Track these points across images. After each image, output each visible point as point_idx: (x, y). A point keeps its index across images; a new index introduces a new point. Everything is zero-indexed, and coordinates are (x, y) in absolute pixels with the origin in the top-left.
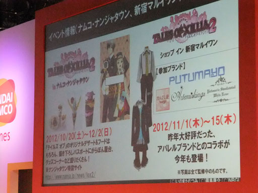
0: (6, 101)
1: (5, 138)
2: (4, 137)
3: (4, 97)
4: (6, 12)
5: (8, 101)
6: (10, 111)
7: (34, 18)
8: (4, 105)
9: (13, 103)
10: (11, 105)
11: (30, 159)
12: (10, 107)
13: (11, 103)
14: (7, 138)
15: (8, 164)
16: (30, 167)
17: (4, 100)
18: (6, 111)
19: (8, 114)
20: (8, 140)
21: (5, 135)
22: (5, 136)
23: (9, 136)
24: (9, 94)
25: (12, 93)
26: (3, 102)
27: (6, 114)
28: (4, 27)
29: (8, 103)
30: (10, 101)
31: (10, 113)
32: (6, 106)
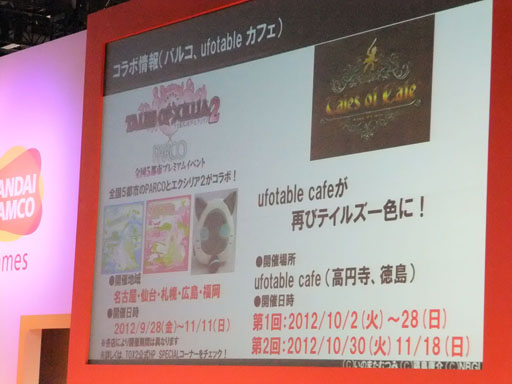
0: (23, 191)
1: (18, 265)
2: (16, 262)
3: (19, 183)
4: (30, 14)
5: (27, 191)
6: (30, 210)
7: (85, 29)
8: (18, 198)
9: (37, 196)
10: (31, 199)
11: (66, 308)
12: (30, 203)
13: (31, 195)
14: (22, 264)
15: (22, 317)
16: (65, 324)
17: (19, 189)
18: (22, 211)
19: (25, 216)
20: (24, 269)
21: (18, 259)
22: (18, 262)
23: (25, 261)
24: (28, 177)
25: (35, 176)
26: (17, 194)
27: (21, 216)
28: (24, 43)
29: (27, 195)
30: (30, 192)
31: (29, 215)
32: (22, 200)
